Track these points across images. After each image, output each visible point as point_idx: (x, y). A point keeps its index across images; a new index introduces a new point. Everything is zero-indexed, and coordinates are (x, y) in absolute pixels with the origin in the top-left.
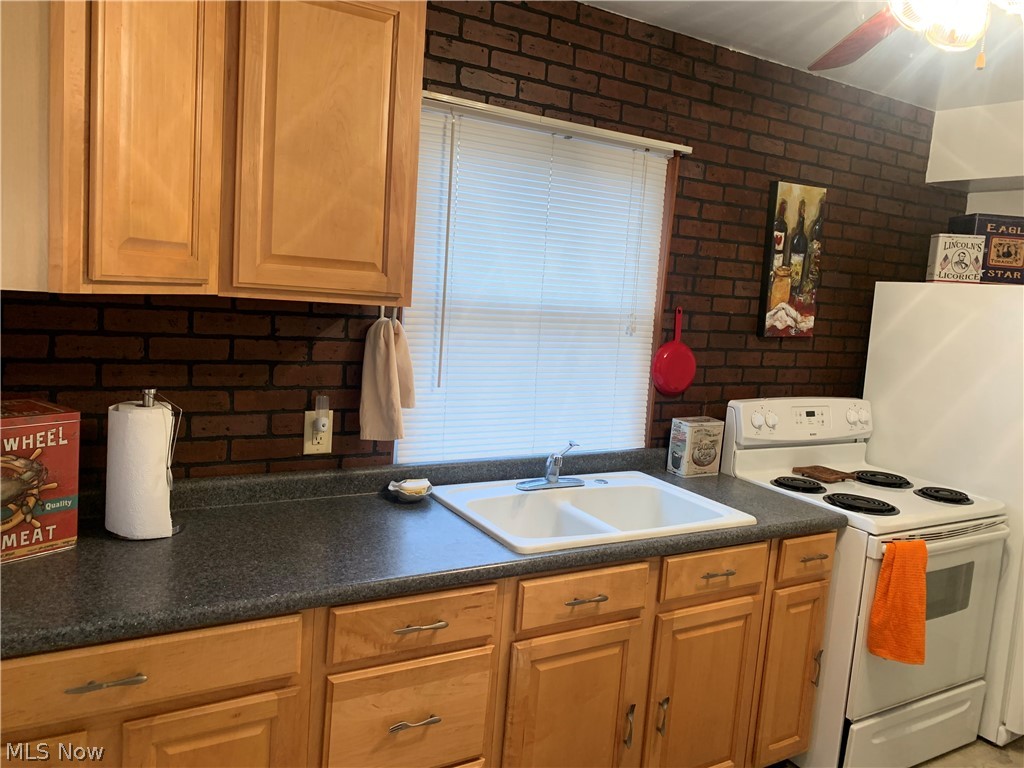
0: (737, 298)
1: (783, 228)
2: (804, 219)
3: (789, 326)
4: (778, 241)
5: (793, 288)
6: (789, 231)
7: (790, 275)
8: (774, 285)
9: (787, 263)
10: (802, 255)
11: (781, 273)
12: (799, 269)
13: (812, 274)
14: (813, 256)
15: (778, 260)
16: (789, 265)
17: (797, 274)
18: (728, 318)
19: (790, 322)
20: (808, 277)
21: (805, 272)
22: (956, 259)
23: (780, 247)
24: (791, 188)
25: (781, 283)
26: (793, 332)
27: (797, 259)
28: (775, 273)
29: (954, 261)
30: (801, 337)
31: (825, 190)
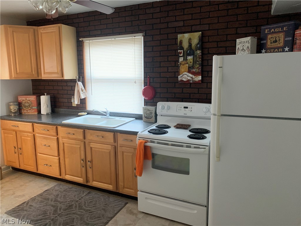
0: (169, 72)
1: (182, 48)
2: (191, 44)
3: (189, 80)
4: (181, 53)
5: (189, 67)
6: (185, 49)
7: (187, 63)
8: (180, 67)
9: (185, 59)
10: (193, 56)
11: (183, 63)
12: (192, 61)
13: (198, 61)
14: (198, 56)
15: (181, 59)
16: (187, 60)
17: (191, 62)
18: (167, 79)
19: (189, 78)
20: (196, 63)
21: (194, 62)
22: (241, 48)
23: (182, 55)
24: (184, 35)
25: (184, 66)
26: (191, 82)
27: (190, 58)
28: (180, 63)
29: (241, 49)
30: (195, 83)
31: (201, 33)
